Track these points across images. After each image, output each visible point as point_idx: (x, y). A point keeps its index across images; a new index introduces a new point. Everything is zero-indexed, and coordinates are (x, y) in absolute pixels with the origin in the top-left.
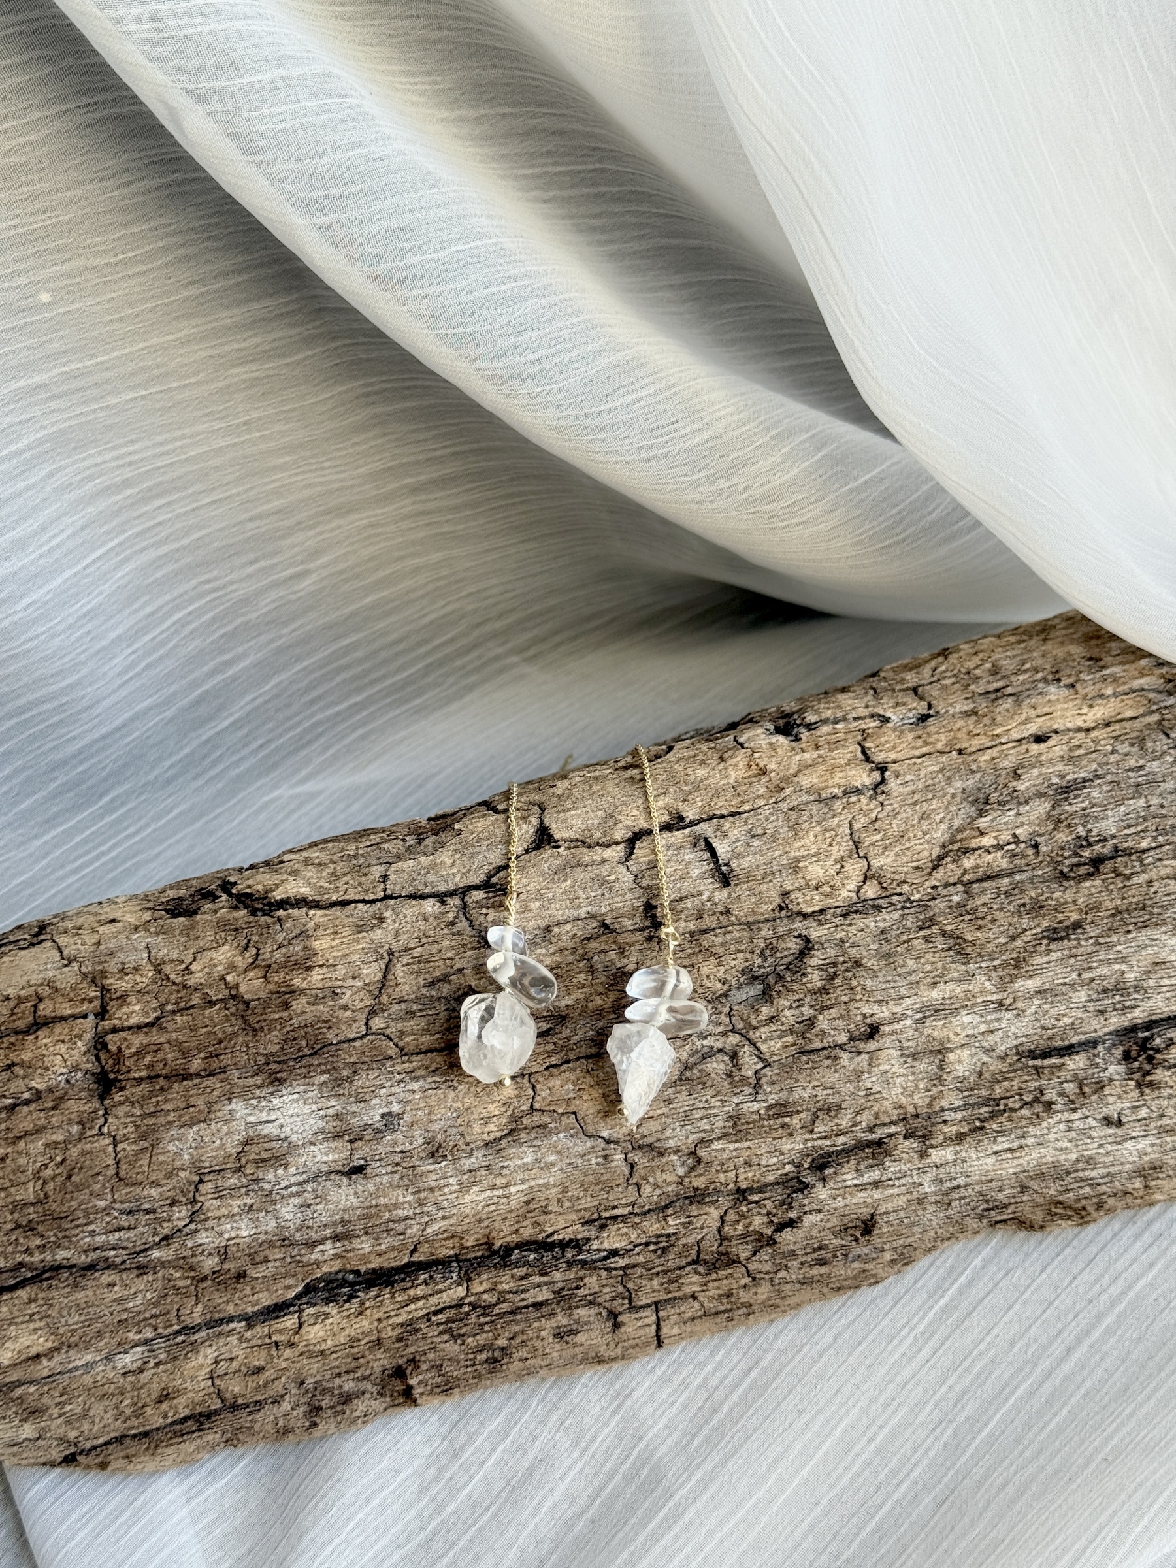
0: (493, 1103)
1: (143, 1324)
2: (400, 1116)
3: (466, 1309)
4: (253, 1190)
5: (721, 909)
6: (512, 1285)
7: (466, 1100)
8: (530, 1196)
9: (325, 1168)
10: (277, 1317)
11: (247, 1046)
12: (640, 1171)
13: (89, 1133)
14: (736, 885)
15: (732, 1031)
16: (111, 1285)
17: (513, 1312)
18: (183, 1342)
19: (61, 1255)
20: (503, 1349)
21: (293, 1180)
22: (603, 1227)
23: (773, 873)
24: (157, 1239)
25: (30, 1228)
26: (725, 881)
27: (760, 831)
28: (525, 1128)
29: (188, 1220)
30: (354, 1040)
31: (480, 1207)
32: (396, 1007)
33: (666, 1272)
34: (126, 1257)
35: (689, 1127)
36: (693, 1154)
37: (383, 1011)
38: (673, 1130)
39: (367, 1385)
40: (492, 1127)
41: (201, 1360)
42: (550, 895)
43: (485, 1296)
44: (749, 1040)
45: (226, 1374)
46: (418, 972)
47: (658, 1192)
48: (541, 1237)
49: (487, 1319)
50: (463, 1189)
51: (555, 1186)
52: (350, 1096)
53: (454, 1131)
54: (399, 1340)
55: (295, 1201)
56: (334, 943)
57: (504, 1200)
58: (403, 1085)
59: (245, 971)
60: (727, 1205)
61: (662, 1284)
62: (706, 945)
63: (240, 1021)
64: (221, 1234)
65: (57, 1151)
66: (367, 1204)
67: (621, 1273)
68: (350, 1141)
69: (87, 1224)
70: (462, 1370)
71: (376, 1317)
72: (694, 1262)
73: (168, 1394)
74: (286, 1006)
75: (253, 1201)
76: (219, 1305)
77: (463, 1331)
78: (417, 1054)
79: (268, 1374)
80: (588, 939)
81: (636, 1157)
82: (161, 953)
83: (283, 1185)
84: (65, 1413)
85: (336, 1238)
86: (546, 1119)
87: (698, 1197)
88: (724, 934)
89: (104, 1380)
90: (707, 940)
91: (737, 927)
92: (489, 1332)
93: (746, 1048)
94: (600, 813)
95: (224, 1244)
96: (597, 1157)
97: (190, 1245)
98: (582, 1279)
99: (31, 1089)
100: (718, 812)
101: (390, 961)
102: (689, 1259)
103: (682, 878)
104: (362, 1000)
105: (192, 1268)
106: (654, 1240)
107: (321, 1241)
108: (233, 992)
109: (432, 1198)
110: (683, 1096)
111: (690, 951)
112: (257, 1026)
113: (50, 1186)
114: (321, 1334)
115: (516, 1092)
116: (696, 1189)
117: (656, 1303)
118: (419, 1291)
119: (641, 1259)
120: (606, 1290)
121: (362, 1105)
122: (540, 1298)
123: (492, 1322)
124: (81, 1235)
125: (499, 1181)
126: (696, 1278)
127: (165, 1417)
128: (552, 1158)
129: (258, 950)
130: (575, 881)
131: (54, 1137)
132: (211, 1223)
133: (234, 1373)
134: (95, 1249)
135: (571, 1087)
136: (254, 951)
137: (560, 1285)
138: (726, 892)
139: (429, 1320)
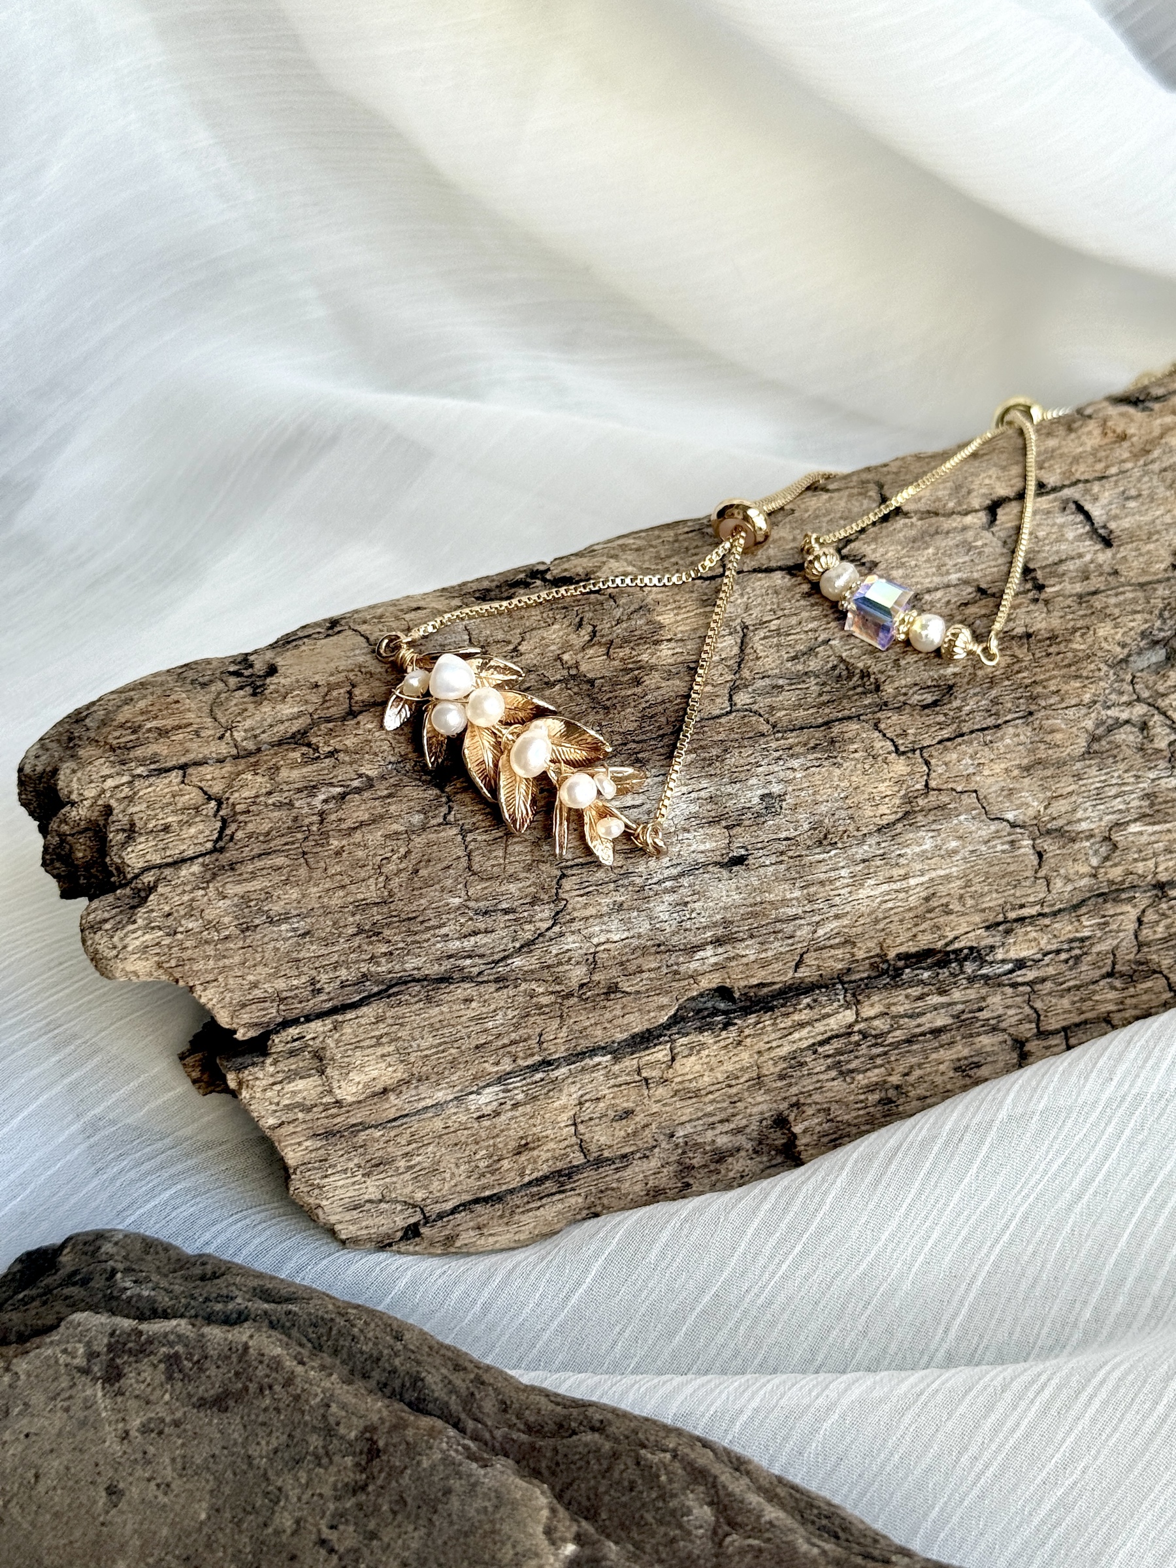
0: (883, 781)
1: (501, 1052)
2: (781, 797)
3: (856, 1038)
4: (622, 886)
5: (1107, 569)
6: (907, 1007)
7: (854, 778)
8: (931, 891)
9: (702, 859)
10: (647, 1048)
11: (600, 725)
12: (1050, 861)
13: (434, 822)
14: (1119, 546)
15: (1139, 700)
16: (468, 1000)
17: (909, 1041)
18: (542, 1080)
19: (411, 963)
20: (897, 1087)
21: (667, 873)
22: (1008, 932)
23: (1158, 532)
24: (518, 945)
25: (374, 933)
26: (1107, 542)
27: (1133, 492)
28: (921, 811)
29: (551, 922)
30: (718, 717)
31: (875, 905)
32: (760, 684)
33: (1077, 988)
34: (483, 967)
35: (1102, 807)
36: (1108, 839)
37: (746, 686)
38: (1085, 810)
39: (741, 1140)
40: (883, 809)
41: (564, 1100)
42: (913, 563)
43: (876, 1023)
44: (1158, 708)
45: (591, 1119)
46: (778, 645)
47: (1069, 887)
48: (940, 944)
49: (880, 1050)
50: (857, 882)
51: (958, 878)
52: (722, 776)
53: (843, 814)
54: (782, 1077)
55: (668, 898)
56: (679, 618)
57: (902, 895)
58: (781, 763)
59: (583, 649)
60: (1146, 902)
61: (1074, 1003)
62: (1098, 605)
63: (587, 699)
64: (588, 938)
65: (400, 842)
66: (752, 901)
67: (1028, 989)
68: (727, 827)
69: (439, 927)
70: (854, 1114)
71: (756, 1048)
72: (1110, 975)
73: (527, 1144)
74: (638, 682)
75: (623, 898)
76: (585, 1029)
77: (852, 1066)
78: (792, 731)
79: (637, 1119)
80: (966, 604)
81: (1046, 844)
82: (484, 634)
83: (655, 880)
84: (412, 1167)
85: (718, 942)
86: (944, 798)
87: (1113, 894)
88: (1117, 595)
89: (456, 1125)
90: (1098, 602)
91: (1129, 588)
92: (882, 1066)
93: (1156, 718)
94: (949, 484)
95: (592, 950)
96: (1003, 844)
97: (554, 952)
98: (984, 999)
99: (360, 776)
100: (1082, 478)
101: (745, 635)
102: (1104, 970)
103: (1057, 541)
104: (721, 675)
105: (557, 980)
106: (1066, 946)
107: (700, 947)
108: (573, 672)
109: (822, 892)
110: (1093, 771)
111: (1081, 613)
112: (608, 703)
113: (395, 882)
114: (698, 1068)
115: (909, 769)
116: (1111, 882)
117: (1065, 1029)
118: (804, 1016)
119: (1051, 971)
120: (1011, 1012)
121: (738, 785)
122: (939, 1023)
123: (886, 1053)
124: (433, 940)
125: (896, 872)
126: (1112, 995)
127: (522, 1175)
128: (954, 844)
129: (594, 627)
130: (938, 549)
131: (395, 827)
132: (575, 926)
133: (600, 1118)
134: (450, 957)
135: (970, 762)
136: (590, 628)
137: (960, 1007)
138: (1109, 553)
139: (815, 1052)
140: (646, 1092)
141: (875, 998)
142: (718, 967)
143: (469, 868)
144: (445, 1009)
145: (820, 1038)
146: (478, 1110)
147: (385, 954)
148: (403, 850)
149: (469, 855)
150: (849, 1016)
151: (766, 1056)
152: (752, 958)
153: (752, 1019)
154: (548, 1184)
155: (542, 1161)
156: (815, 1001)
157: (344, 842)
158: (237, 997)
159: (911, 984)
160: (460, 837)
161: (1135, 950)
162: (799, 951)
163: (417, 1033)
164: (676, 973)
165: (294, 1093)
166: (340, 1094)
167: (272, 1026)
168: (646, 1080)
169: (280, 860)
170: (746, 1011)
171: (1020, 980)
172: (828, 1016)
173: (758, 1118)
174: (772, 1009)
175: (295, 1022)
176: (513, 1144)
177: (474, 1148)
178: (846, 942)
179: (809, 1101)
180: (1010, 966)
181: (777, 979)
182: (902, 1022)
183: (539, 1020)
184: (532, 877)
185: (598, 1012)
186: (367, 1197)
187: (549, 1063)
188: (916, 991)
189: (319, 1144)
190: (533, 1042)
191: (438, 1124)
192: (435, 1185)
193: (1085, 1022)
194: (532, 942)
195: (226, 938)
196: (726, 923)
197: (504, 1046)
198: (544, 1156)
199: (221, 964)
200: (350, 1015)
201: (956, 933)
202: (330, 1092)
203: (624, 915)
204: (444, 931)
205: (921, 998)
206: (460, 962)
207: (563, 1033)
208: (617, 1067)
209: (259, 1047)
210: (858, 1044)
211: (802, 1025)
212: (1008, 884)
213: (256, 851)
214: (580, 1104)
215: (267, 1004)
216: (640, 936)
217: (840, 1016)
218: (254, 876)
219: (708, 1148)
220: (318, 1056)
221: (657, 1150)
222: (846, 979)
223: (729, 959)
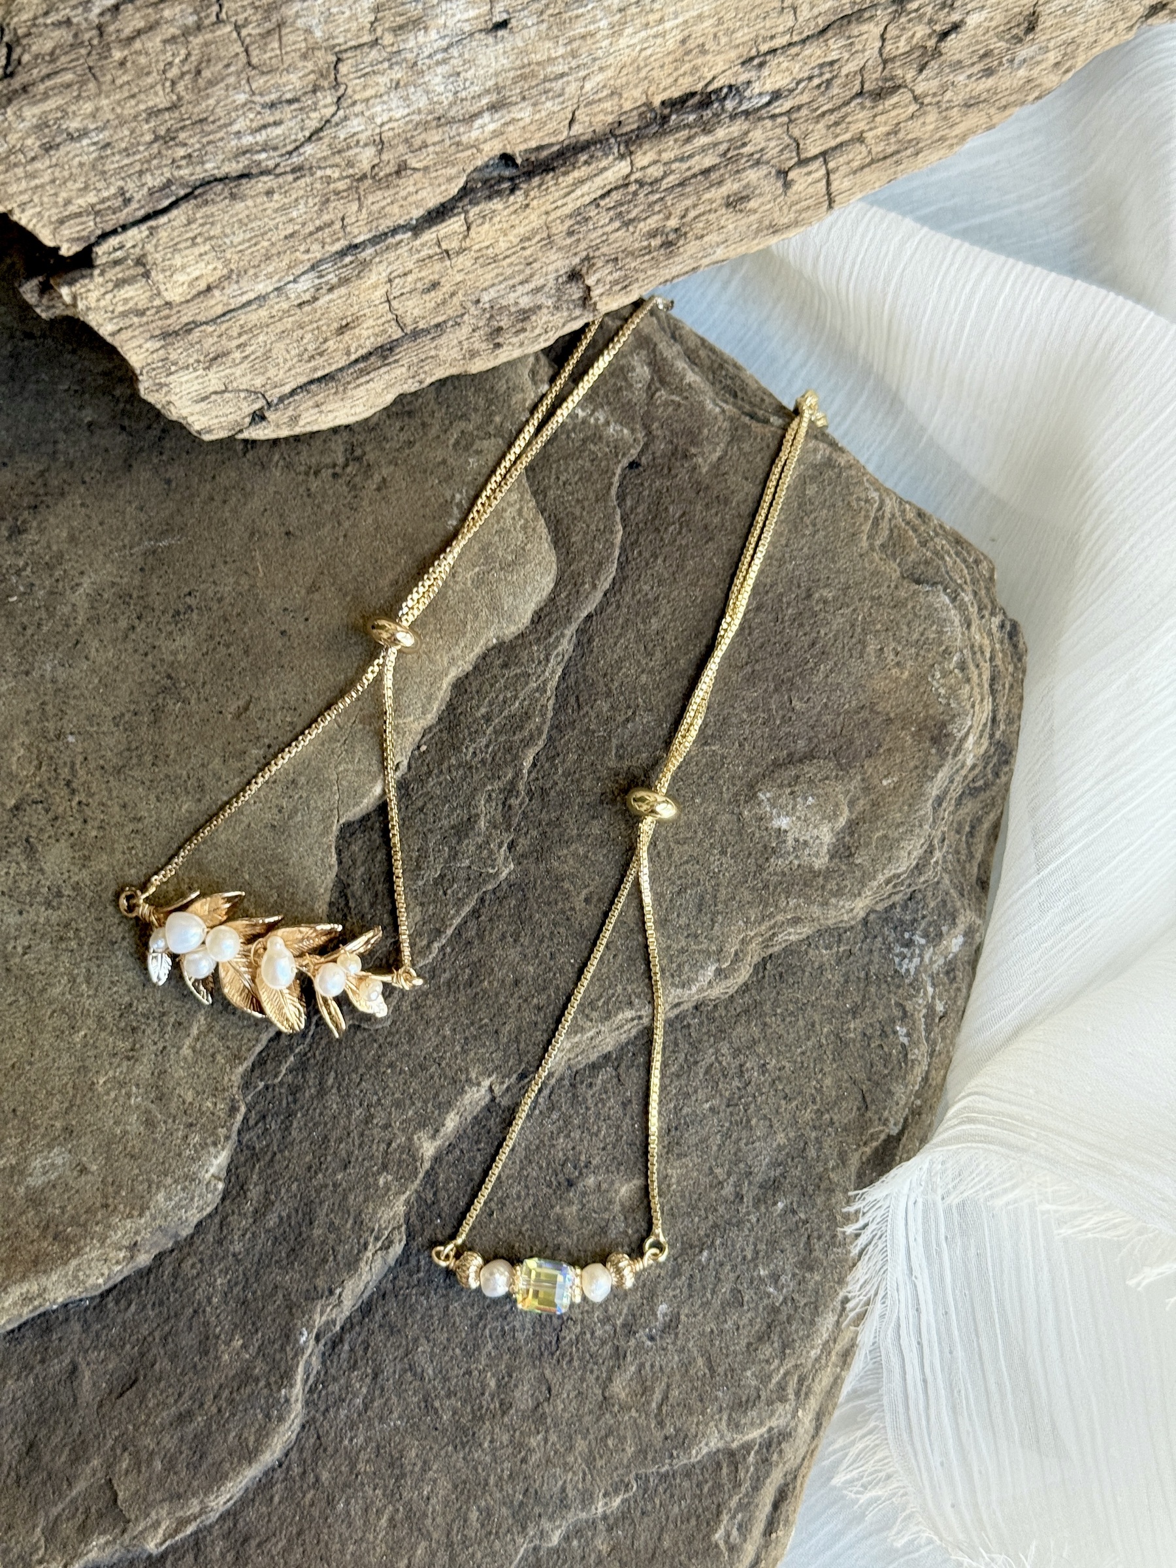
140: (448, 263)
141: (646, 147)
142: (496, 134)
143: (249, 63)
144: (250, 203)
145: (600, 193)
146: (299, 296)
147: (184, 157)
148: (183, 52)
149: (247, 51)
150: (623, 167)
151: (553, 216)
152: (528, 120)
153: (536, 181)
154: (373, 359)
155: (365, 338)
156: (592, 157)
157: (126, 52)
158: (54, 214)
159: (678, 129)
160: (235, 35)
161: (880, 68)
162: (570, 109)
163: (228, 231)
164: (458, 144)
165: (126, 301)
166: (169, 296)
167: (93, 239)
168: (447, 251)
169: (68, 77)
170: (529, 176)
171: (777, 111)
172: (605, 169)
173: (554, 275)
174: (553, 169)
175: (114, 232)
176: (335, 325)
177: (300, 332)
178: (612, 93)
179: (597, 253)
180: (766, 99)
181: (553, 140)
182: (674, 166)
183: (339, 204)
184: (310, 65)
185: (392, 191)
186: (211, 389)
187: (356, 246)
188: (684, 134)
189: (158, 345)
190: (338, 225)
191: (263, 313)
192: (272, 372)
193: (841, 145)
194: (321, 129)
195: (33, 159)
196: (498, 89)
197: (311, 234)
198: (365, 333)
199: (33, 183)
200: (163, 219)
201: (713, 73)
202: (159, 294)
203: (401, 92)
204: (235, 128)
205: (688, 140)
206: (256, 157)
207: (364, 214)
208: (418, 242)
209: (84, 261)
210: (635, 194)
211: (582, 182)
212: (758, 16)
213: (45, 71)
214: (390, 281)
215: (84, 219)
216: (419, 111)
217: (616, 169)
218: (46, 96)
219: (513, 309)
220: (140, 262)
221: (466, 317)
222: (618, 132)
223: (507, 124)
